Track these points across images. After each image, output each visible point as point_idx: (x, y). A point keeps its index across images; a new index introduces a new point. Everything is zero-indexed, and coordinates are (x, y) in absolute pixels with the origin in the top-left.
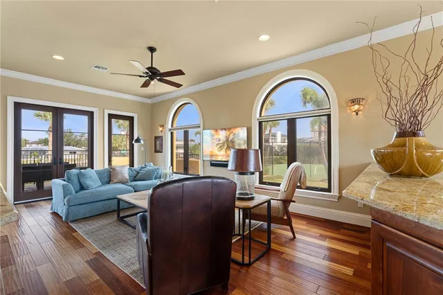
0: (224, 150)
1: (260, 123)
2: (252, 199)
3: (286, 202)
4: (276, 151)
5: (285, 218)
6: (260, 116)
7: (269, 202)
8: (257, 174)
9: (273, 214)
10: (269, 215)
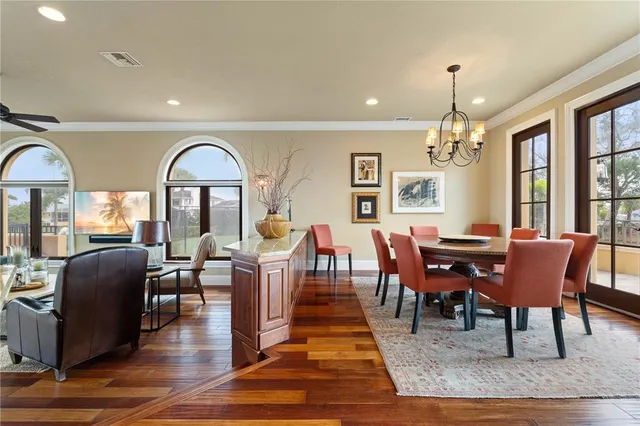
0: (113, 219)
1: (168, 189)
2: (160, 269)
3: (196, 271)
4: (191, 218)
5: (196, 286)
6: (168, 180)
7: (178, 271)
8: (165, 244)
9: (182, 285)
10: (179, 287)
